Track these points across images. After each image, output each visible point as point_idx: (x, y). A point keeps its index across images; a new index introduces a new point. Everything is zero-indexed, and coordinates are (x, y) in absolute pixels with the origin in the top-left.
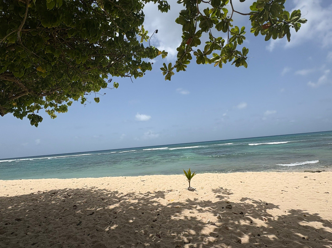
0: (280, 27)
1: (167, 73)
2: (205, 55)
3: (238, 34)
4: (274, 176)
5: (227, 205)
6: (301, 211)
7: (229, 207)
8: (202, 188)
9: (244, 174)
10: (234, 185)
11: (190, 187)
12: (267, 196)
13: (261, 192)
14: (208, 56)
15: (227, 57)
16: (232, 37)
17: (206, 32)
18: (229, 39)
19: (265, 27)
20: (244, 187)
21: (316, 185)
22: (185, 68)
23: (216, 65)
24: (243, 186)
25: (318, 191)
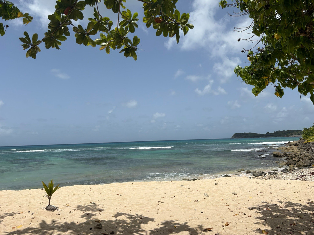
0: (171, 25)
1: (31, 47)
2: (88, 34)
3: (129, 20)
4: (153, 186)
5: (96, 224)
6: (173, 222)
7: (99, 226)
8: (67, 206)
9: (123, 184)
10: (109, 199)
11: (49, 205)
12: (143, 209)
13: (138, 205)
14: (91, 36)
15: (115, 43)
16: (123, 21)
17: (90, 6)
18: (119, 23)
19: (157, 20)
20: (119, 201)
21: (189, 194)
22: (59, 46)
23: (102, 48)
24: (119, 199)
25: (190, 200)
